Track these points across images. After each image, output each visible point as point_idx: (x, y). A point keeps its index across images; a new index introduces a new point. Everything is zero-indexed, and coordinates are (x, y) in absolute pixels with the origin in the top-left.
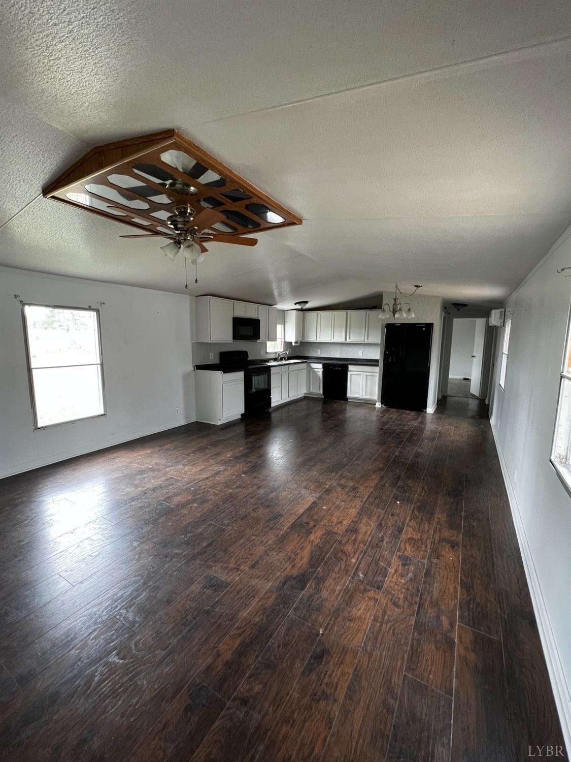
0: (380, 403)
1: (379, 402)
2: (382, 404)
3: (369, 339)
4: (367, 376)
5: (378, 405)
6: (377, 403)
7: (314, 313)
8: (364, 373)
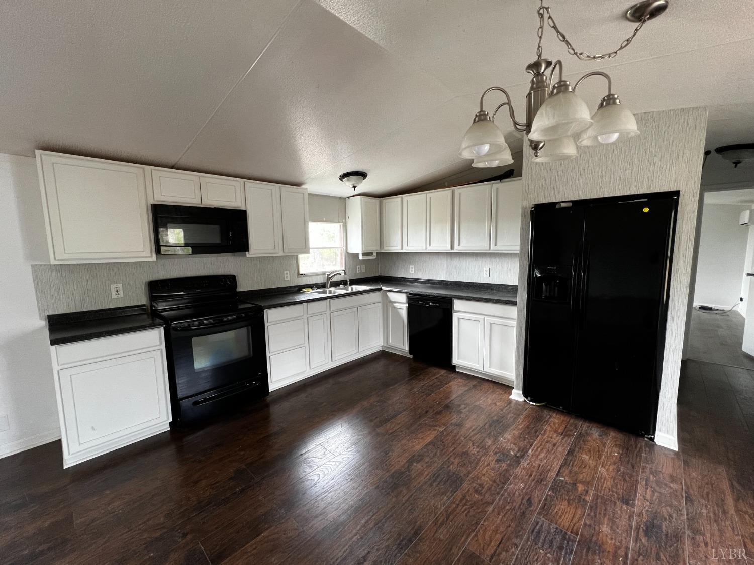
0: (521, 392)
1: (518, 389)
2: (525, 394)
3: (498, 243)
4: (491, 324)
5: (517, 395)
6: (514, 391)
7: (397, 199)
8: (486, 318)
